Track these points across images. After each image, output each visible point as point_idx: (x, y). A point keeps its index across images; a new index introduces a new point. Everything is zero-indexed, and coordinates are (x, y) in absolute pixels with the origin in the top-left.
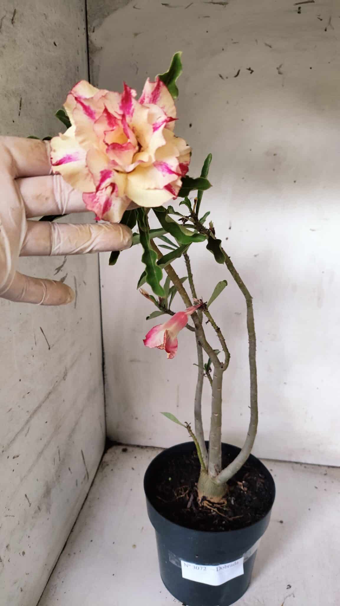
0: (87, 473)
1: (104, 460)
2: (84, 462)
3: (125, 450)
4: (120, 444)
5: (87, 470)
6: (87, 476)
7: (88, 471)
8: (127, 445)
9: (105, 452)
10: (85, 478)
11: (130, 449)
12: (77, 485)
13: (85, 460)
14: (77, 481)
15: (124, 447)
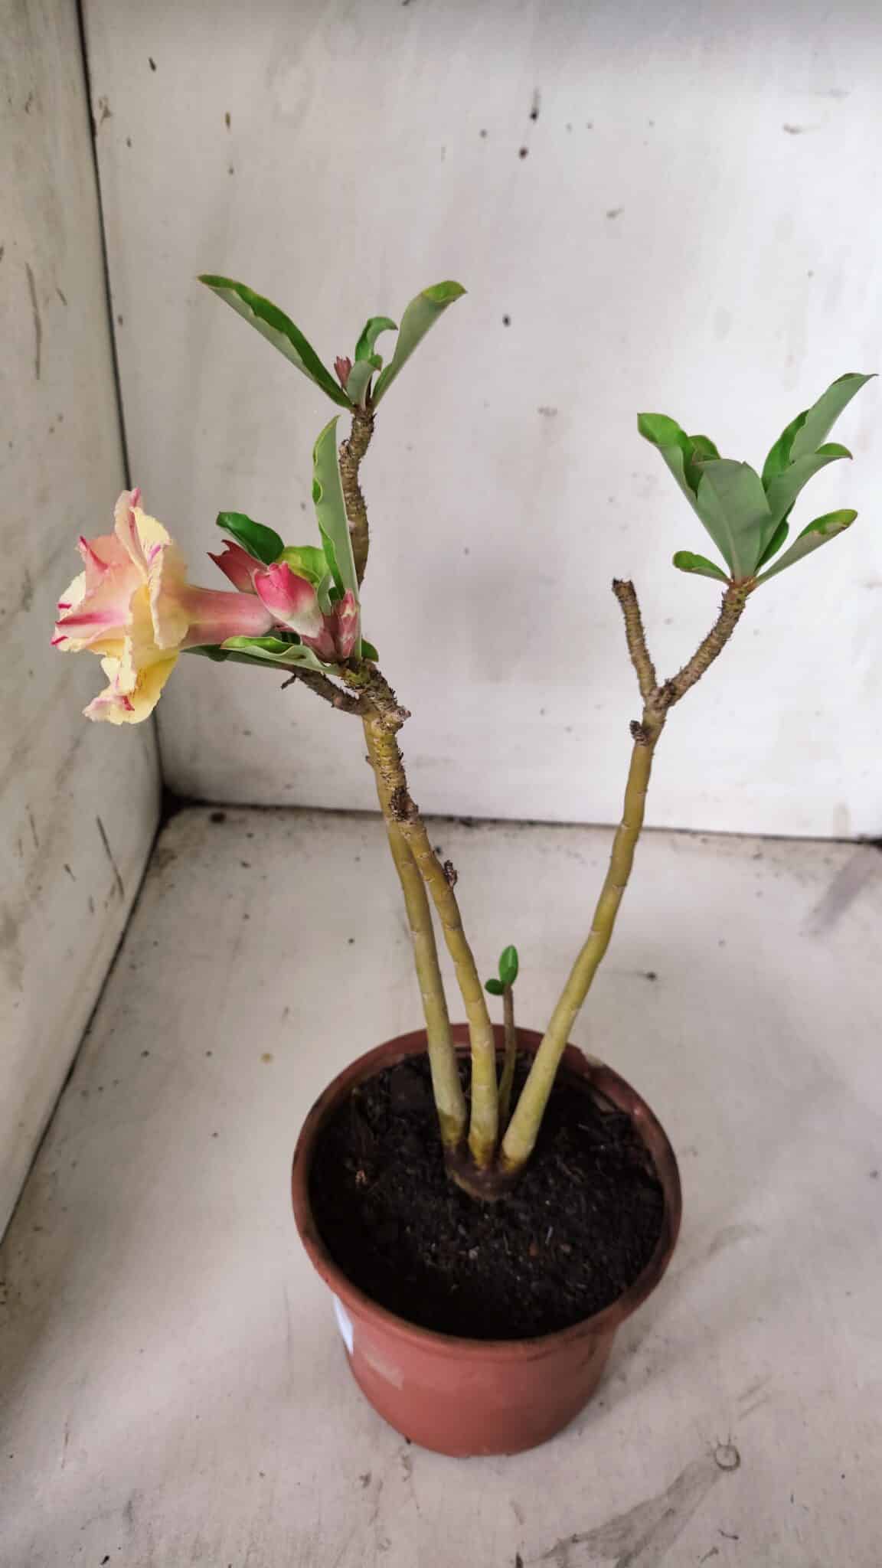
0: (119, 879)
1: (162, 845)
2: (108, 851)
3: (218, 819)
4: (201, 803)
5: (115, 870)
6: (117, 887)
7: (121, 872)
8: (223, 805)
9: (162, 825)
10: (112, 893)
11: (232, 815)
12: (92, 909)
13: (111, 845)
14: (91, 901)
15: (216, 811)
